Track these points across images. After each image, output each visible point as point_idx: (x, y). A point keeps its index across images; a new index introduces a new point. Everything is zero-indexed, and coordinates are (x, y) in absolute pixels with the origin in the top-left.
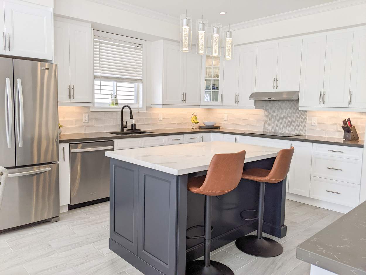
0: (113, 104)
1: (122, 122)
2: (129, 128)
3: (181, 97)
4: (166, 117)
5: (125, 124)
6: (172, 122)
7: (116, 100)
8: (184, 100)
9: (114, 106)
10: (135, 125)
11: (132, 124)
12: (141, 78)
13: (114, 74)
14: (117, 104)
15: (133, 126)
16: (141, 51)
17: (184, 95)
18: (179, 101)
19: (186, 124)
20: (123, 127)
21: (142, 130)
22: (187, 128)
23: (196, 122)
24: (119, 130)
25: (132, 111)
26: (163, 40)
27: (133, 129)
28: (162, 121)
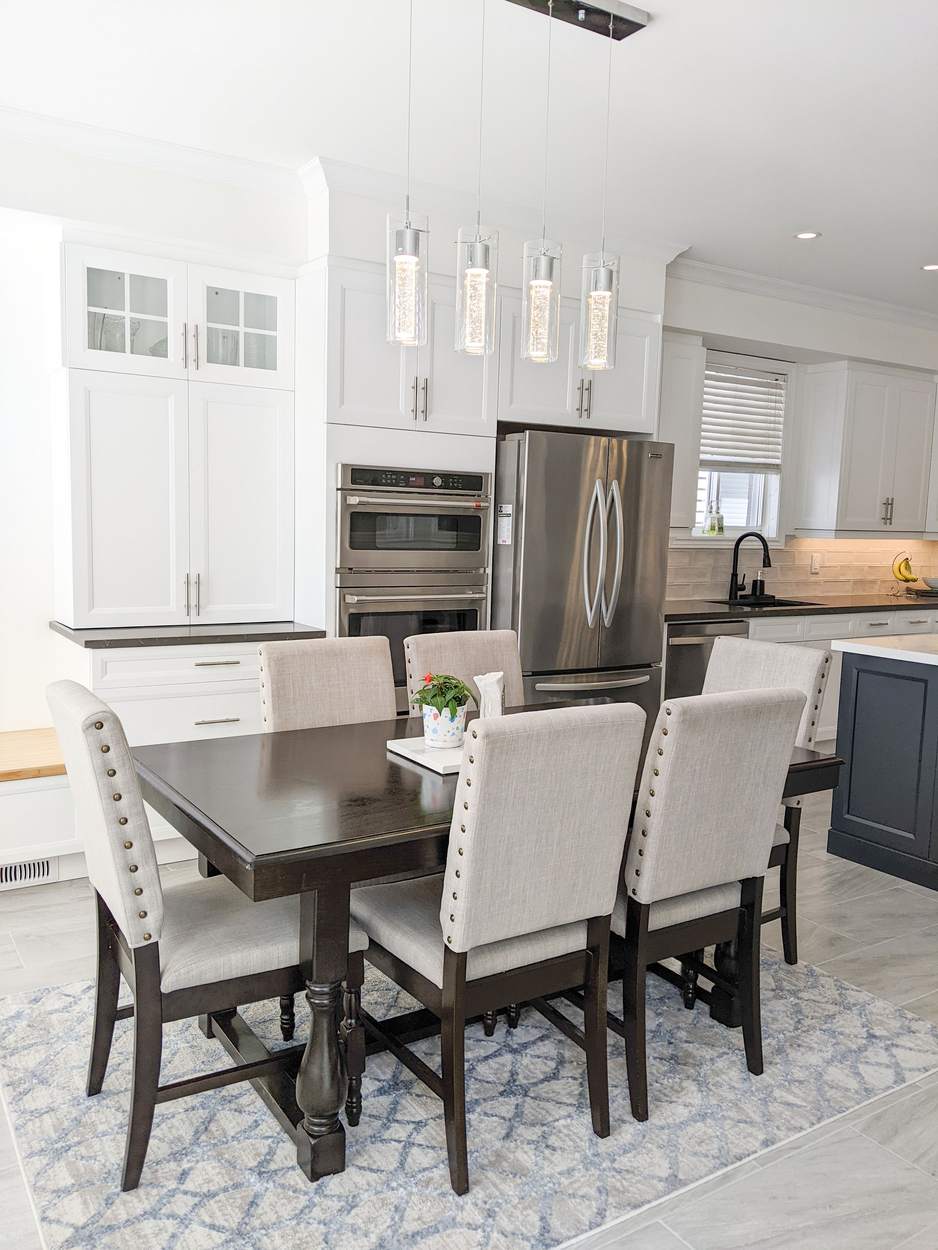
0: (713, 528)
1: (735, 575)
2: (748, 591)
3: (879, 511)
4: (827, 564)
5: (740, 582)
6: (842, 578)
7: (720, 520)
8: (888, 519)
9: (714, 534)
10: (762, 582)
11: (755, 582)
12: (778, 461)
13: (712, 454)
14: (721, 529)
15: (758, 585)
16: (782, 392)
17: (889, 504)
18: (874, 520)
19: (873, 582)
20: (735, 586)
21: (777, 597)
22: (876, 594)
23: (909, 576)
24: (726, 597)
25: (770, 547)
26: (844, 364)
27: (758, 593)
28: (817, 574)
